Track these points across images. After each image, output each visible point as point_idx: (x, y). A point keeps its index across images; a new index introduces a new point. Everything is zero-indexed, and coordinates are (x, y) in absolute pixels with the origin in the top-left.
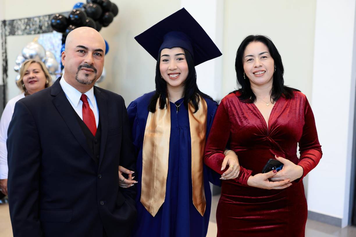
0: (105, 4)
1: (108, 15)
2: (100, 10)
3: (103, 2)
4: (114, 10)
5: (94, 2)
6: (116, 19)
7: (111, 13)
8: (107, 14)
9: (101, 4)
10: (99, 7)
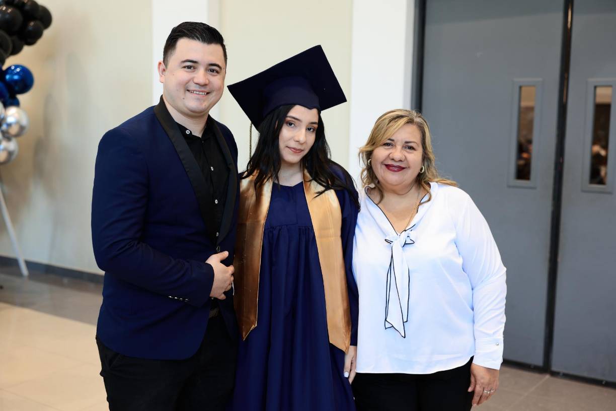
0: (27, 8)
1: (33, 26)
2: (20, 18)
3: (24, 4)
4: (44, 18)
5: (8, 3)
6: (47, 33)
7: (39, 23)
8: (32, 24)
9: (21, 7)
10: (18, 12)
